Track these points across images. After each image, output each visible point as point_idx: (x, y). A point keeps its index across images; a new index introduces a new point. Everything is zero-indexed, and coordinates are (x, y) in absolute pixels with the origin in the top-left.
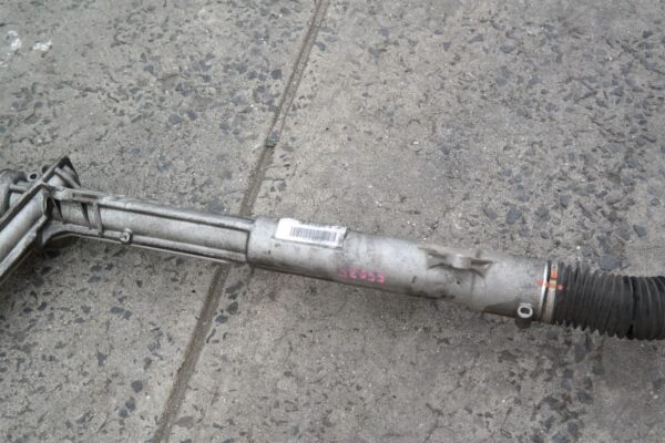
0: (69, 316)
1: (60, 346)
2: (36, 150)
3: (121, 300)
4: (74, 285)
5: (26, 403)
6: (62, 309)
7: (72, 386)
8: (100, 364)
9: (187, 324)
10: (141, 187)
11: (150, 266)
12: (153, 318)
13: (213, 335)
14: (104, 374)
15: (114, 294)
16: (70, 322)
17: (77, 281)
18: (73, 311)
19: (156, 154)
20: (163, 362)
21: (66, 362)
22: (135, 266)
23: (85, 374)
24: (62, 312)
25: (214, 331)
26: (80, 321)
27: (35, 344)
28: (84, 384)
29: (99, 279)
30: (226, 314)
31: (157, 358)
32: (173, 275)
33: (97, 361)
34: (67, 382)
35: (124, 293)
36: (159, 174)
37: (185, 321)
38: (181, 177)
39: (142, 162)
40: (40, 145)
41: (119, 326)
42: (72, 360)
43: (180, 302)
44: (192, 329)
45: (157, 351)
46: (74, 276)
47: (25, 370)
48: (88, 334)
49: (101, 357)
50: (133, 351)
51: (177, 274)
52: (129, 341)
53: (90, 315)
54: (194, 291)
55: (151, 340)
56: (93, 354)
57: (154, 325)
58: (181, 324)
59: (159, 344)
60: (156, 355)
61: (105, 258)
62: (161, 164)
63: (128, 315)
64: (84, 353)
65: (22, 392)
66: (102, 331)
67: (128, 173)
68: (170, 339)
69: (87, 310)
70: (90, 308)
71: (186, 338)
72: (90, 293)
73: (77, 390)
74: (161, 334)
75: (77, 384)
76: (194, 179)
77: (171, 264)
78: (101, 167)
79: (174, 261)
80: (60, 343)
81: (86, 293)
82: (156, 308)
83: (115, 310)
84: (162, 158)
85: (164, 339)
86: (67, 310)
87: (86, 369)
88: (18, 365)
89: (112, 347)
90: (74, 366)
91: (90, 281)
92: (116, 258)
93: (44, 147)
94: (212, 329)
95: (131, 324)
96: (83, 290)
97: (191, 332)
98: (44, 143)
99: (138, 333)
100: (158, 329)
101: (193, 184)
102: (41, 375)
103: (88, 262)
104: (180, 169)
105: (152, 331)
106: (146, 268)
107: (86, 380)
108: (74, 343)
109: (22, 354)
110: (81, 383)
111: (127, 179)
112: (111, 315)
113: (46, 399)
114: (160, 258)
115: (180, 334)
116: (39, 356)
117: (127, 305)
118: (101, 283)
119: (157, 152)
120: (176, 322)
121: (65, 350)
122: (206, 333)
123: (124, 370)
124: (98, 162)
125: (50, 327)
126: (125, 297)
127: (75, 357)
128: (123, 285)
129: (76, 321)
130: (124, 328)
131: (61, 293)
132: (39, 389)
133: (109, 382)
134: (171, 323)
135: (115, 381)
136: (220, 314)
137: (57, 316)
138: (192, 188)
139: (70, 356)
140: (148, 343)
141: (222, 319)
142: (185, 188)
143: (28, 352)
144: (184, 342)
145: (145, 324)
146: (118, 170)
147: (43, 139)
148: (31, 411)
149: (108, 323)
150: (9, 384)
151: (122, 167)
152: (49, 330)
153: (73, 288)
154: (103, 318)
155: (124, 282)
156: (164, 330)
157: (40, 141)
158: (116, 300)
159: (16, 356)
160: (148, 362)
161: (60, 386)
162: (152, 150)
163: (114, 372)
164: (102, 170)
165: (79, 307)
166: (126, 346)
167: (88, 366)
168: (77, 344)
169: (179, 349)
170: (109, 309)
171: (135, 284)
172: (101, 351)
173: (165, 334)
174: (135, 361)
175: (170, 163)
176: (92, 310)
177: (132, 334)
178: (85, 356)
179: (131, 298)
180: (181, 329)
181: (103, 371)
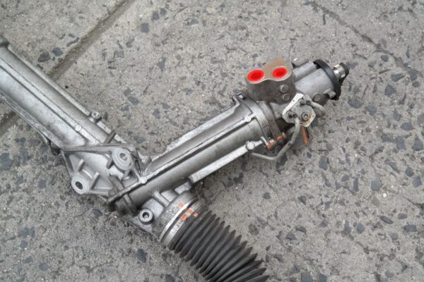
0: (172, 114)
1: (188, 91)
3: (126, 109)
4: (158, 142)
5: (228, 55)
6: (175, 124)
7: (191, 52)
8: (164, 60)
9: (86, 61)
10: (59, 220)
12: (109, 78)
13: (71, 43)
14: (165, 50)
15: (129, 117)
16: (173, 109)
17: (154, 146)
18: (167, 117)
19: (30, 252)
20: (118, 38)
21: (188, 75)
23: (178, 57)
24: (176, 120)
25: (68, 45)
26: (165, 106)
27: (205, 102)
28: (182, 49)
30: (52, 55)
31: (122, 44)
33: (166, 64)
34: (193, 57)
35: (122, 113)
36: (37, 226)
37: (86, 65)
38: (18, 212)
39: (44, 250)
41: (137, 85)
42: (184, 74)
43: (82, 83)
44: (84, 56)
45: (119, 49)
47: (221, 83)
48: (164, 91)
49: (161, 65)
50: (137, 58)
52: (135, 68)
53: (156, 108)
55: (119, 60)
56: (166, 72)
57: (111, 73)
58: (90, 63)
59: (114, 54)
60: (121, 47)
62: (29, 237)
63: (127, 92)
64: (174, 75)
65: (228, 66)
66: (151, 88)
67: (63, 242)
68: (104, 55)
69: (157, 112)
70: (153, 114)
71: (92, 51)
72: (148, 128)
73: (189, 47)
74: (110, 62)
75: (186, 53)
76: (8, 204)
78: (84, 263)
80: (187, 94)
81: (150, 130)
82: (103, 87)
83: (135, 101)
84: (24, 244)
85: (109, 56)
86: (171, 121)
87: (176, 61)
88: (224, 89)
89: (151, 69)
90: (184, 69)
91: (143, 140)
94: (69, 48)
95: (128, 83)
96: (152, 133)
97: (86, 53)
99: (126, 71)
100: (110, 68)
101: (11, 198)
102: (211, 73)
104: (15, 222)
105: (115, 68)
107: (179, 52)
108: (177, 88)
109: (219, 98)
110: (184, 51)
111: (67, 236)
112: (140, 99)
113: (213, 51)
115: (94, 55)
116: (206, 90)
117: (124, 101)
118: (136, 133)
119: (25, 256)
120: (93, 67)
121: (187, 85)
123: (149, 45)
124: (84, 270)
125: (190, 111)
126: (122, 110)
127: (181, 76)
128: (119, 121)
129: (169, 107)
130: (134, 81)
132: (215, 62)
133: (164, 42)
134: (98, 68)
135: (158, 40)
136: (57, 58)
137: (181, 119)
138: (15, 194)
139: (184, 78)
140: (122, 60)
141: (57, 51)
142: (21, 198)
143: (213, 98)
144: (96, 47)
145: (118, 77)
146: (70, 251)
148: (228, 49)
149: (145, 92)
150: (235, 77)
151: (65, 253)
152: (192, 110)
153: (159, 139)
154: (146, 99)
156: (106, 64)
158: (130, 111)
159: (224, 99)
160: (129, 44)
161: (200, 57)
162: (29, 260)
163: (157, 48)
164: (84, 258)
165: (161, 119)
166: (139, 65)
167: (174, 63)
168: (175, 86)
169: (102, 43)
170: (139, 105)
171: (109, 117)
172: (160, 70)
173: (106, 61)
174: (138, 49)
175: (19, 236)
176: (152, 111)
177: (131, 73)
178: (173, 73)
179: (118, 107)
180: (92, 60)
181: (165, 53)
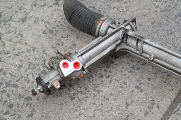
0: (117, 84)
1: (111, 95)
2: (119, 13)
3: (140, 84)
4: (122, 72)
5: (94, 114)
6: (115, 80)
7: (113, 113)
8: (126, 107)
9: (167, 103)
10: (159, 39)
11: (155, 73)
12: (152, 95)
13: (177, 111)
14: (127, 112)
15: (138, 80)
16: (117, 86)
17: (123, 70)
18: (120, 82)
19: (168, 27)
20: (153, 115)
21: (113, 102)
22: (149, 72)
23: (119, 110)
24: (115, 81)
26: (122, 87)
27: (102, 91)
28: (118, 113)
29: (133, 72)
31: (150, 113)
32: (164, 80)
33: (125, 106)
34: (112, 110)
35: (142, 81)
36: (167, 36)
37: (166, 101)
38: (177, 40)
39: (161, 29)
40: (121, 12)
41: (137, 94)
42: (115, 102)
43: (165, 92)
45: (151, 110)
46: (123, 68)
47: (96, 100)
48: (124, 93)
49: (127, 105)
50: (141, 106)
51: (166, 80)
52: (140, 102)
53: (126, 86)
54: (172, 90)
55: (150, 104)
56: (124, 102)
57: (152, 98)
58: (164, 102)
59: (153, 107)
60: (150, 111)
61: (137, 65)
62: (169, 32)
63: (142, 91)
64: (120, 101)
65: (93, 108)
66: (130, 94)
67: (154, 32)
68: (158, 107)
69: (125, 84)
70: (126, 83)
71: (165, 108)
72: (128, 77)
73: (115, 115)
74: (154, 103)
75: (115, 112)
77: (165, 75)
78: (144, 27)
79: (166, 74)
80: (112, 93)
81: (127, 76)
82: (154, 91)
83: (137, 87)
84: (170, 30)
85: (155, 106)
86: (117, 81)
87: (120, 108)
88: (94, 97)
89: (132, 102)
90: (115, 104)
91: (129, 72)
92: (142, 66)
93: (122, 13)
94: (178, 108)
95: (142, 95)
96: (125, 75)
98: (123, 11)
99: (145, 100)
100: (153, 101)
102: (101, 104)
103: (130, 64)
104: (177, 36)
105: (150, 101)
106: (154, 73)
107: (119, 112)
109: (96, 93)
110: (117, 113)
111: (153, 34)
112: (135, 89)
113: (102, 115)
114: (160, 71)
115: (163, 106)
116: (103, 96)
117: (142, 87)
118: (133, 74)
120: (162, 100)
121: (113, 97)
122: (174, 109)
123: (136, 113)
124: (143, 25)
125: (109, 86)
126: (142, 83)
127: (117, 101)
128: (142, 78)
129: (120, 87)
130: (139, 96)
131: (116, 73)
132: (100, 109)
133: (128, 116)
134: (160, 100)
135: (131, 116)
137: (113, 82)
139: (115, 100)
140: (148, 105)
142: (178, 45)
143: (99, 93)
144: (164, 110)
145: (148, 97)
146: (150, 30)
147: (123, 10)
148: (95, 117)
149: (133, 92)
150: (89, 103)
151: (152, 29)
152: (108, 87)
153: (121, 73)
154: (131, 89)
155: (143, 77)
156: (156, 102)
157: (121, 10)
158: (138, 83)
159: (94, 93)
160: (147, 113)
161: (108, 111)
162: (167, 25)
163: (131, 112)
164: (144, 28)
165: (122, 81)
166: (139, 103)
167: (121, 107)
168: (118, 96)
169: (161, 112)
170: (134, 86)
171: (148, 79)
172: (127, 102)
173: (156, 104)
174: (141, 111)
175: (174, 32)
176: (127, 84)
177: (142, 99)
178: (121, 102)
179: (144, 84)
180: (163, 104)
181: (127, 110)
